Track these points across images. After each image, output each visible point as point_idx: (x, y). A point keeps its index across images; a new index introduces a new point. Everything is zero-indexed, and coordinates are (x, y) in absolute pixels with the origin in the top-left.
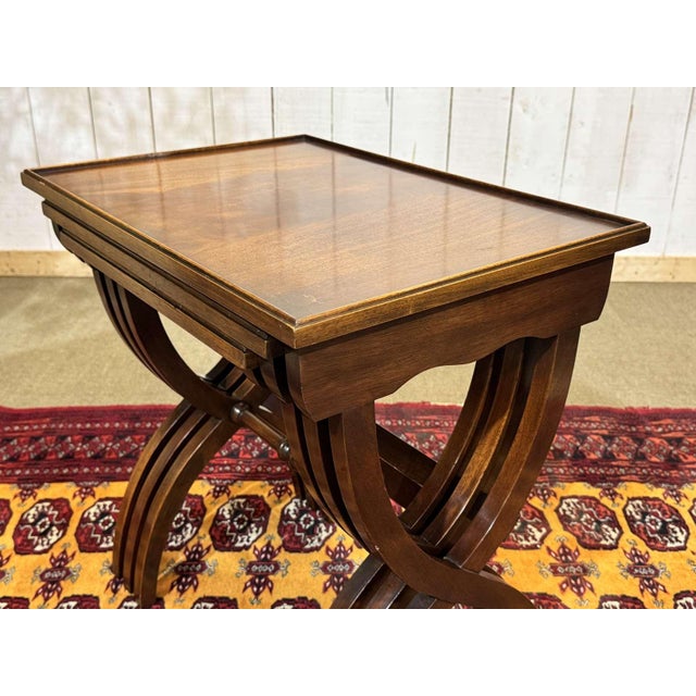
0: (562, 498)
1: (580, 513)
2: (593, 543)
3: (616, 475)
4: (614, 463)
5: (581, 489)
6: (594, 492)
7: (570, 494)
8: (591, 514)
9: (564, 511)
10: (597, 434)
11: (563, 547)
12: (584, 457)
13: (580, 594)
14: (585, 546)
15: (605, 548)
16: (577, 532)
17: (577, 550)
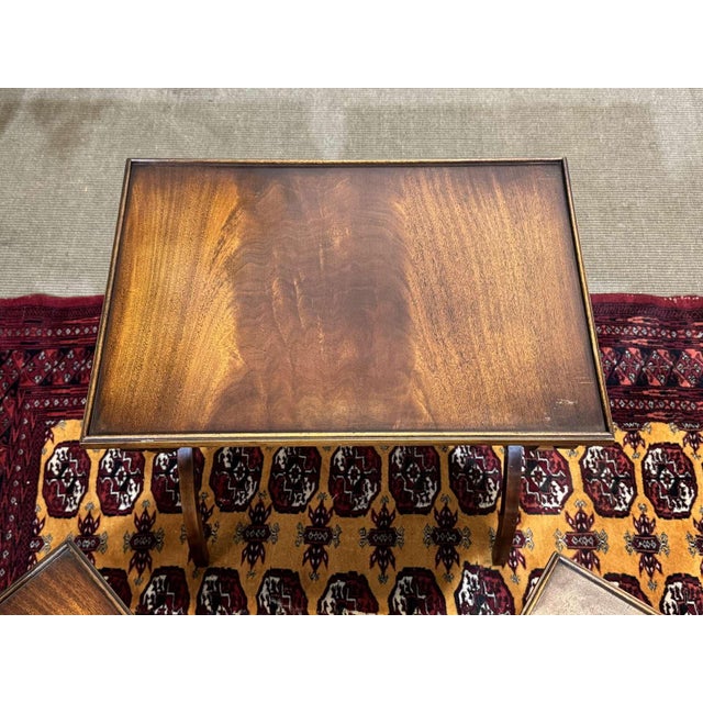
0: (589, 445)
1: (602, 466)
2: (608, 508)
3: (644, 411)
4: (645, 393)
6: (620, 436)
8: (612, 468)
9: (588, 462)
10: (636, 346)
11: (581, 512)
12: (618, 383)
14: (601, 512)
15: (618, 515)
16: (596, 495)
17: (592, 517)
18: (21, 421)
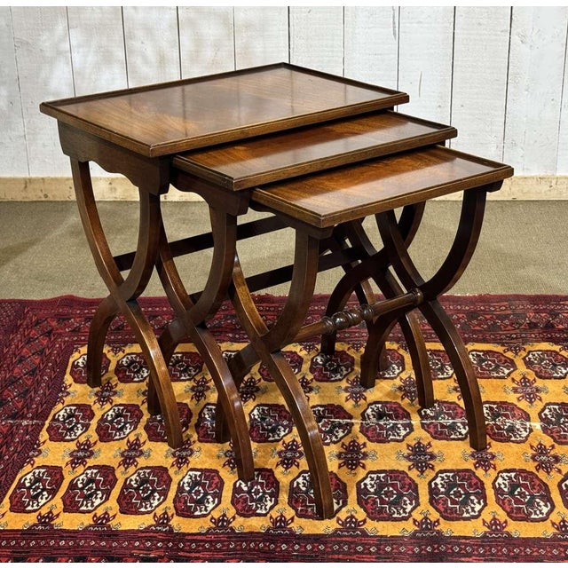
0: (530, 352)
1: (543, 360)
2: (547, 375)
5: (546, 346)
6: (556, 348)
7: (537, 349)
8: (550, 361)
9: (530, 359)
11: (524, 378)
12: (554, 327)
13: (531, 402)
14: (540, 377)
15: (555, 378)
16: (537, 369)
17: (535, 380)
18: (53, 346)
